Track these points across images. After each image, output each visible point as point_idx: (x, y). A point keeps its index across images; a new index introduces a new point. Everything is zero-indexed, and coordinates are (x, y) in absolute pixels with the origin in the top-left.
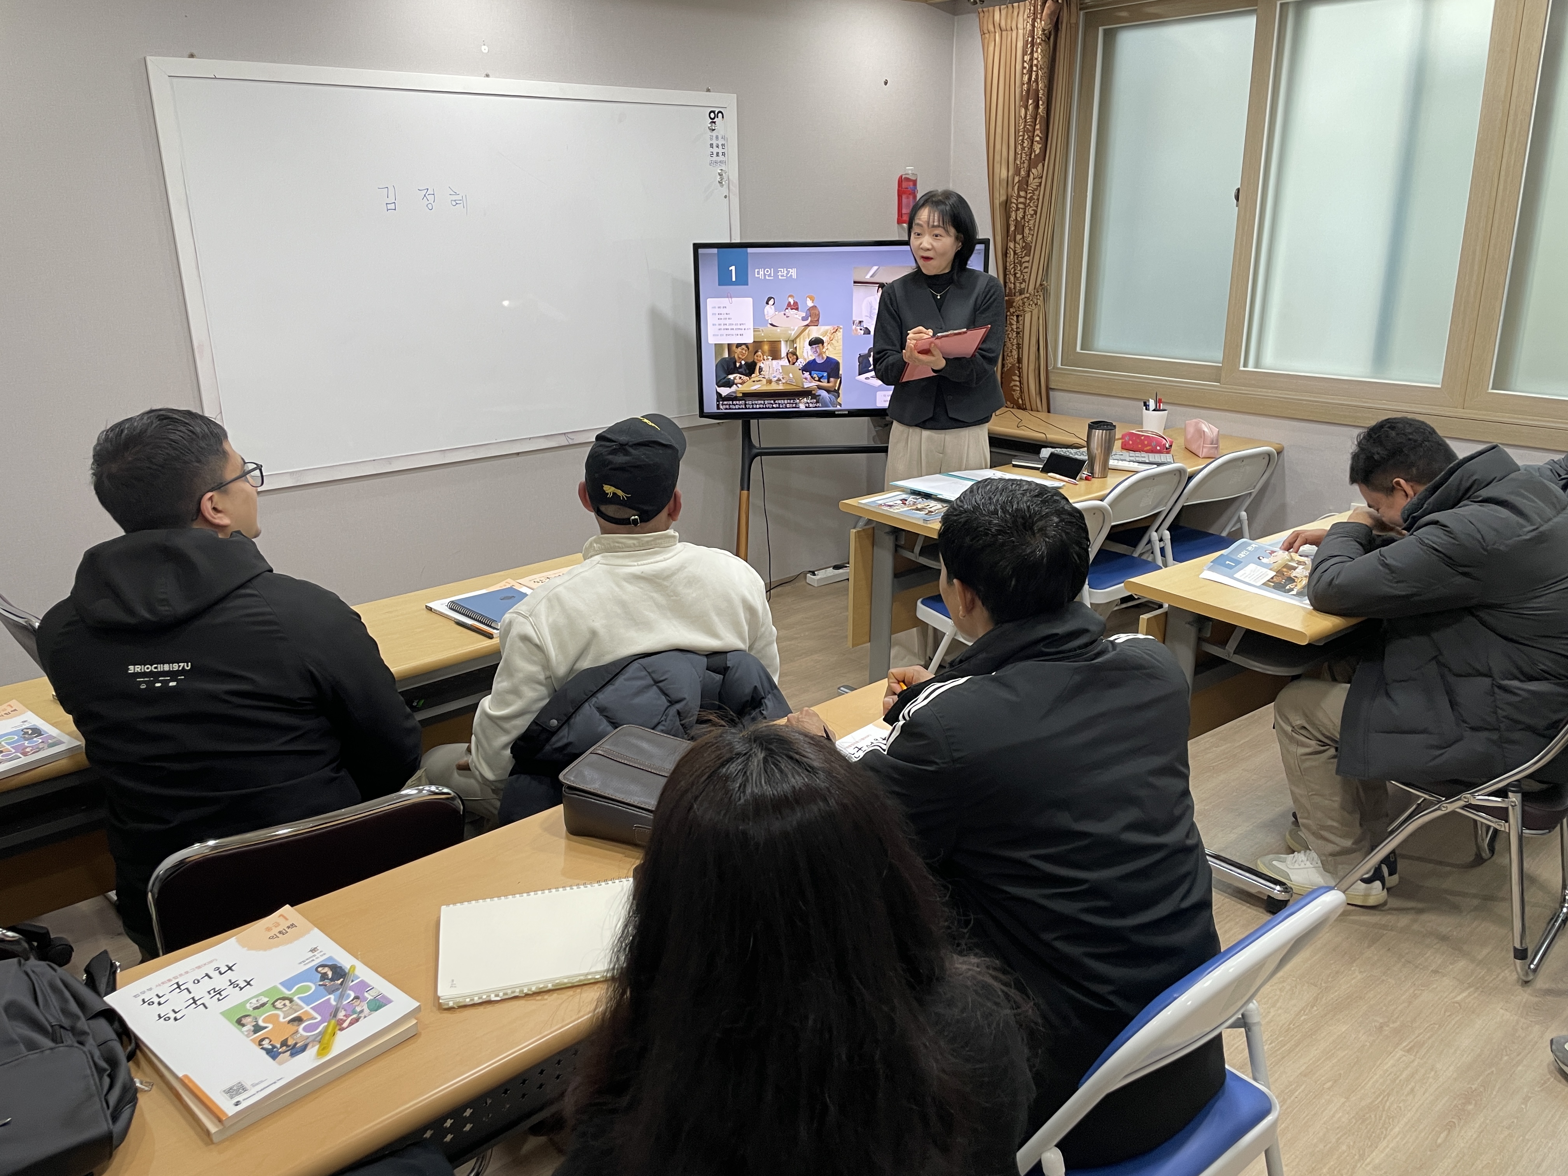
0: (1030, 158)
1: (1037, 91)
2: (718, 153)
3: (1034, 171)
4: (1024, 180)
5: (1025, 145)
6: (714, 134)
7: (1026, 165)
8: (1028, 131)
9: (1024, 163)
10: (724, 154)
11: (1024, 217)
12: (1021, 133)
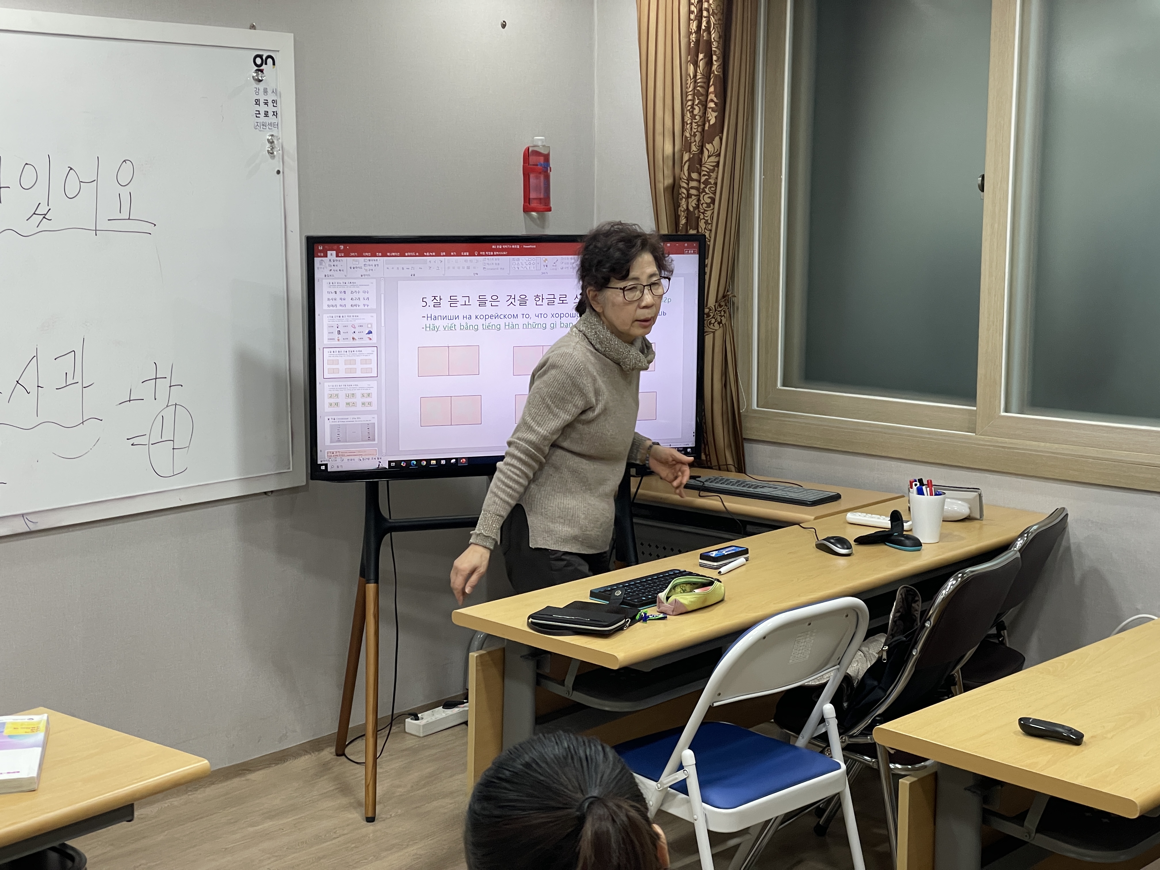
0: (703, 129)
1: (709, 43)
2: (266, 114)
3: (708, 146)
4: (696, 157)
5: (696, 112)
6: (261, 86)
7: (698, 138)
8: (699, 94)
9: (695, 135)
10: (275, 114)
11: (697, 207)
12: (690, 97)
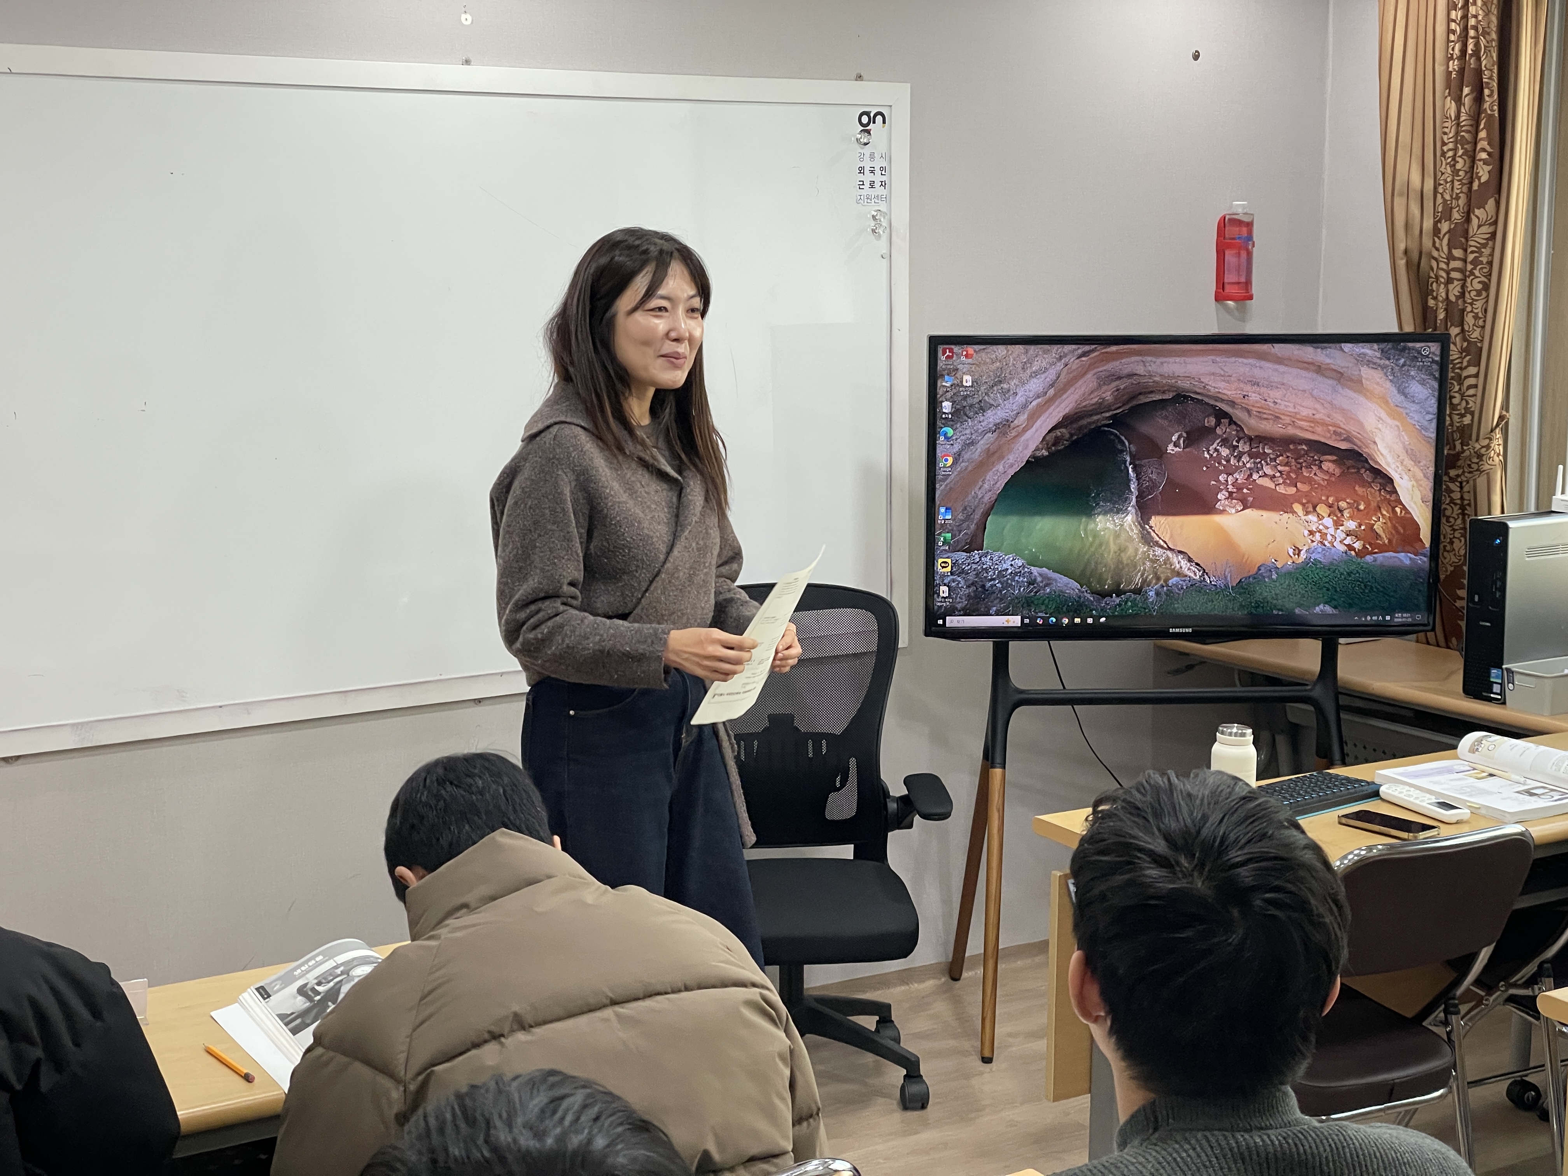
1: (1479, 72)
2: (872, 183)
3: (1478, 212)
4: (1460, 228)
5: (1459, 166)
6: (867, 150)
8: (1464, 141)
10: (884, 183)
11: (1462, 295)
